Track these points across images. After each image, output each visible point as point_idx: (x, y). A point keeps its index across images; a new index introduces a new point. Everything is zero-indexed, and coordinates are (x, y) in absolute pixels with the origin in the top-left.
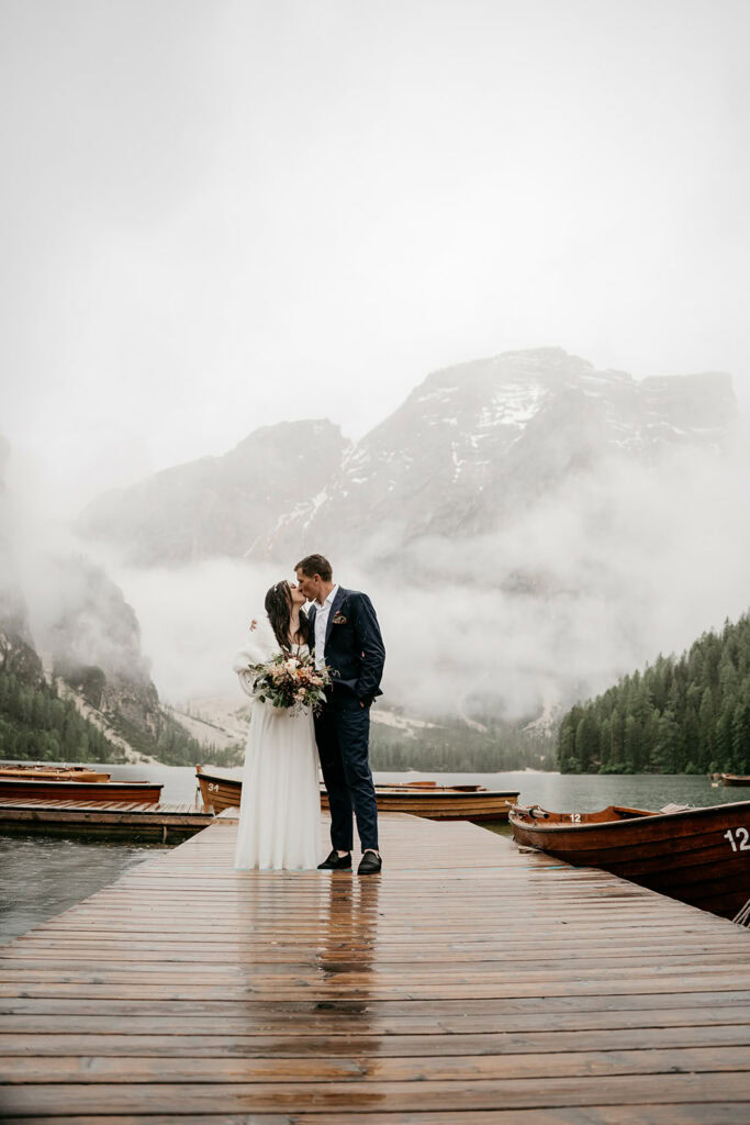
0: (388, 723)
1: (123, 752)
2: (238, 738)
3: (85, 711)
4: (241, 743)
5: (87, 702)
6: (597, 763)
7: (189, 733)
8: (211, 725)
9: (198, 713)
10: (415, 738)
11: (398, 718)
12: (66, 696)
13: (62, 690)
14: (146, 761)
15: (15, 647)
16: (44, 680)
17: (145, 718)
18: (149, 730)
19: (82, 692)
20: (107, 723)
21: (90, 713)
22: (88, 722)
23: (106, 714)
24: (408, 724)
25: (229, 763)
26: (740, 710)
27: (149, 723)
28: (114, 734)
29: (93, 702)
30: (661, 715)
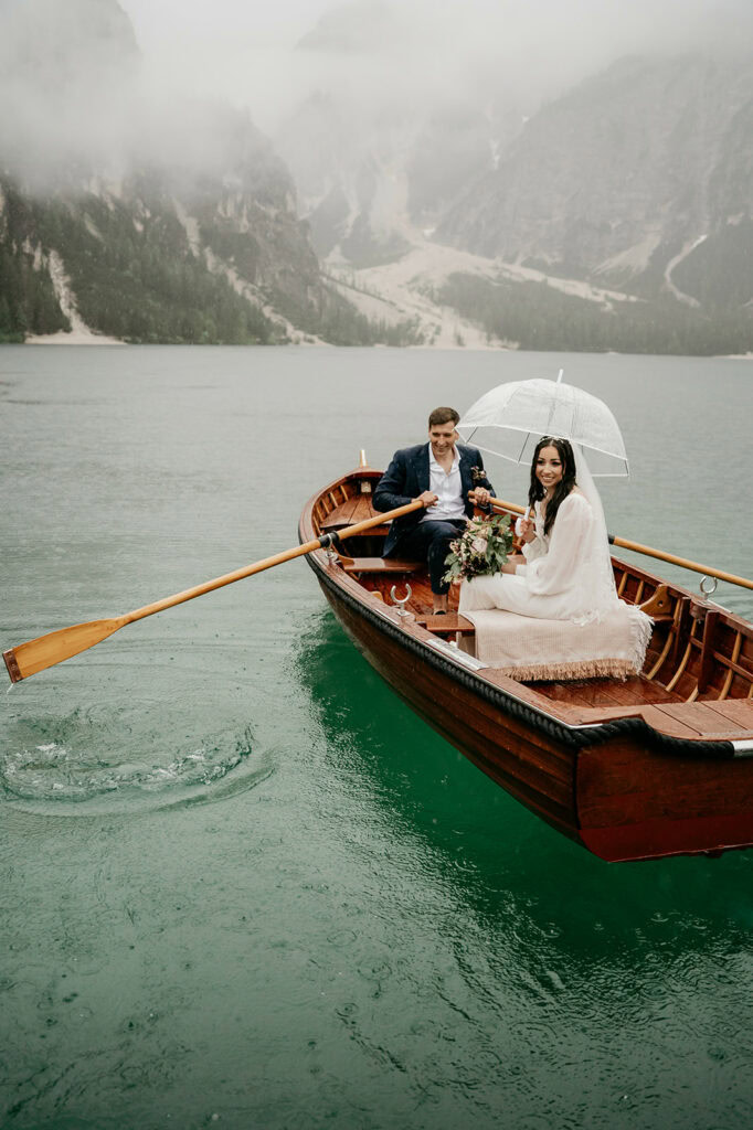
0: (583, 295)
1: (285, 331)
2: (411, 312)
3: (239, 286)
4: (415, 319)
5: (241, 276)
7: (356, 309)
8: (379, 298)
9: (365, 286)
10: (615, 313)
11: (595, 289)
12: (216, 268)
13: (211, 261)
14: (311, 341)
15: (154, 215)
16: (190, 252)
17: (305, 291)
18: (311, 306)
19: (234, 264)
20: (264, 298)
21: (244, 288)
22: (243, 297)
23: (262, 288)
24: (606, 296)
25: (402, 343)
27: (310, 297)
28: (274, 311)
29: (247, 275)
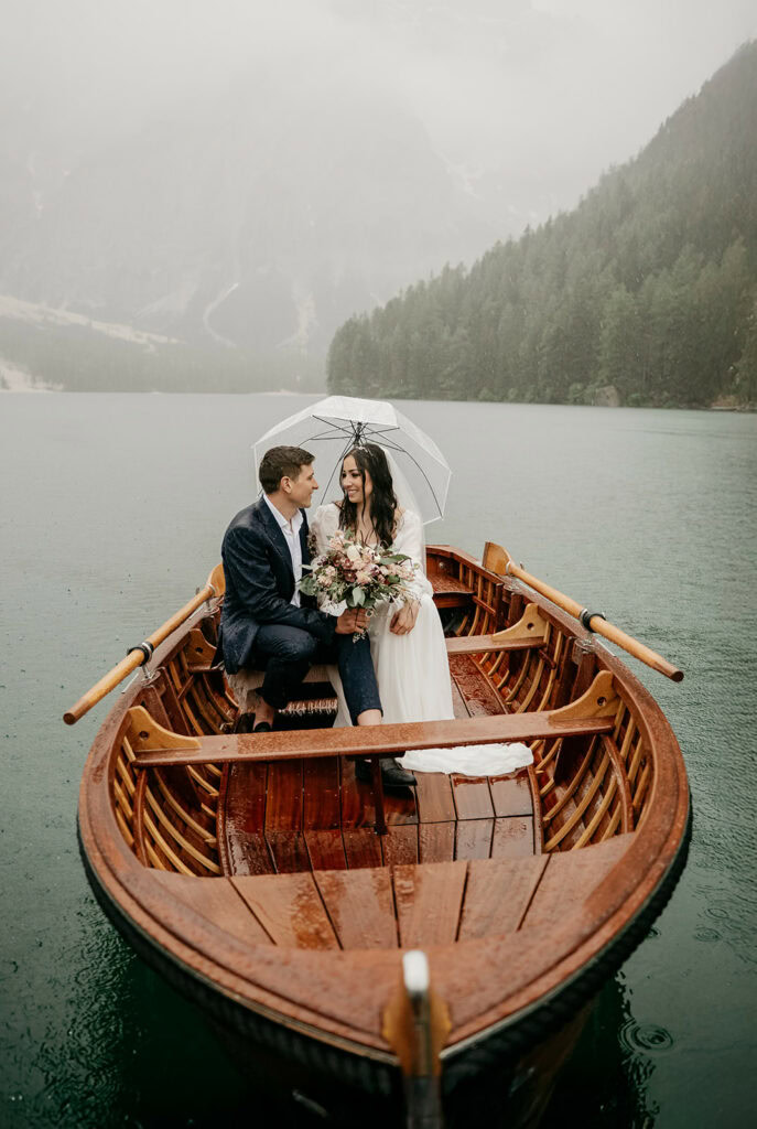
0: (127, 338)
6: (375, 385)
10: (157, 354)
11: (138, 332)
24: (149, 339)
26: (549, 331)
30: (452, 333)
